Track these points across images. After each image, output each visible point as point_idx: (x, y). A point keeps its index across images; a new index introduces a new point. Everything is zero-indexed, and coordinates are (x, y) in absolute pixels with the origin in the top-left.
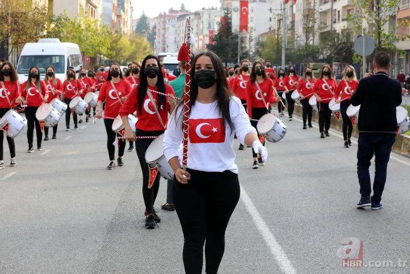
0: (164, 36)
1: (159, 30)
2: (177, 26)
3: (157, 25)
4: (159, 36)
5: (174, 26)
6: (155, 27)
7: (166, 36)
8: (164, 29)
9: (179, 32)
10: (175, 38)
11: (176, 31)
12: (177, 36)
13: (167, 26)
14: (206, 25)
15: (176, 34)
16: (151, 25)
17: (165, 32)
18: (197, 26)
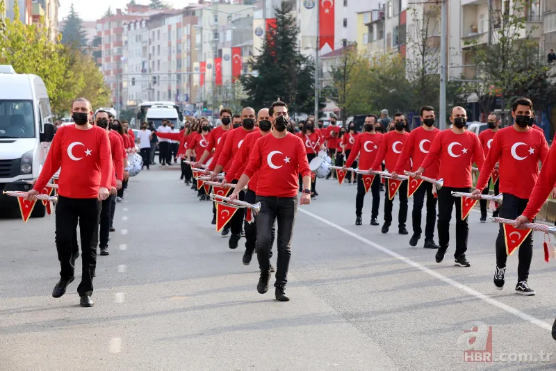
0: (118, 58)
1: (108, 46)
2: (146, 38)
3: (103, 35)
4: (108, 60)
5: (139, 38)
6: (98, 41)
7: (122, 59)
8: (119, 43)
9: (151, 52)
10: (143, 63)
11: (145, 48)
12: (146, 59)
13: (124, 38)
14: (208, 35)
15: (144, 56)
16: (91, 35)
17: (120, 50)
18: (190, 37)
